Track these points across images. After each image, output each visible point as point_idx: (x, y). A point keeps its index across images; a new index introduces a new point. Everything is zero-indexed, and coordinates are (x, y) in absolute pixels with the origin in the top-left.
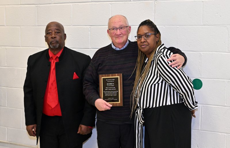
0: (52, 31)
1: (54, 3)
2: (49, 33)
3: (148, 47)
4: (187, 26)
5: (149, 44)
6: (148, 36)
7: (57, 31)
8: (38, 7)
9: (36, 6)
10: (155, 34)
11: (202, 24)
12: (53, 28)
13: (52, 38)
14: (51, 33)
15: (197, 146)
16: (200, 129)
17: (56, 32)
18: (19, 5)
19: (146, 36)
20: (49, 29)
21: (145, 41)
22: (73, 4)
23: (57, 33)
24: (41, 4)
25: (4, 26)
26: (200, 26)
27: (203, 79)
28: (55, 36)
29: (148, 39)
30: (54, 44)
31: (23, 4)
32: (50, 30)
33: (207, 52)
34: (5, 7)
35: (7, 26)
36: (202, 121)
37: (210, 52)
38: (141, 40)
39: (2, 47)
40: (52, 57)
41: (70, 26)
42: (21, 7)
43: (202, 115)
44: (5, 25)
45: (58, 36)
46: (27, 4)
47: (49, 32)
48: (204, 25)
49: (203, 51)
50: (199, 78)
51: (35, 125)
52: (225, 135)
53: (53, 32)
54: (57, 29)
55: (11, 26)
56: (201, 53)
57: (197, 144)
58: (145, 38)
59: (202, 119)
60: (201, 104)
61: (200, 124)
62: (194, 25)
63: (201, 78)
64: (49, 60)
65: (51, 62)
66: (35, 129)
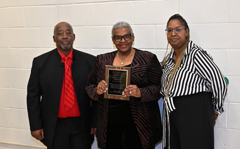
0: (63, 32)
1: (75, 3)
2: (60, 34)
3: (179, 41)
4: (212, 24)
5: (180, 38)
6: (179, 30)
7: (68, 32)
8: (58, 7)
9: (57, 7)
10: (185, 29)
11: (227, 22)
12: (64, 28)
13: (64, 38)
14: (62, 33)
15: (224, 145)
16: (227, 127)
17: (67, 33)
18: (39, 5)
19: (177, 30)
20: (61, 29)
21: (176, 35)
22: (95, 3)
23: (69, 33)
24: (61, 5)
25: (23, 27)
26: (225, 24)
27: (229, 77)
28: (67, 37)
29: (179, 33)
30: (66, 45)
31: (43, 4)
32: (61, 31)
33: (233, 50)
34: (24, 7)
35: (26, 27)
36: (229, 119)
37: (235, 49)
38: (172, 34)
39: (21, 48)
40: (64, 58)
41: (92, 26)
42: (40, 7)
43: (229, 113)
44: (25, 26)
45: (69, 36)
46: (47, 4)
47: (60, 32)
48: (229, 23)
49: (229, 49)
50: (225, 75)
53: (65, 33)
54: (68, 30)
55: (31, 27)
56: (227, 50)
57: (224, 143)
58: (176, 32)
59: (229, 117)
60: (227, 102)
61: (227, 122)
62: (219, 23)
63: (227, 76)
64: (61, 61)
65: (64, 63)
66: (43, 133)
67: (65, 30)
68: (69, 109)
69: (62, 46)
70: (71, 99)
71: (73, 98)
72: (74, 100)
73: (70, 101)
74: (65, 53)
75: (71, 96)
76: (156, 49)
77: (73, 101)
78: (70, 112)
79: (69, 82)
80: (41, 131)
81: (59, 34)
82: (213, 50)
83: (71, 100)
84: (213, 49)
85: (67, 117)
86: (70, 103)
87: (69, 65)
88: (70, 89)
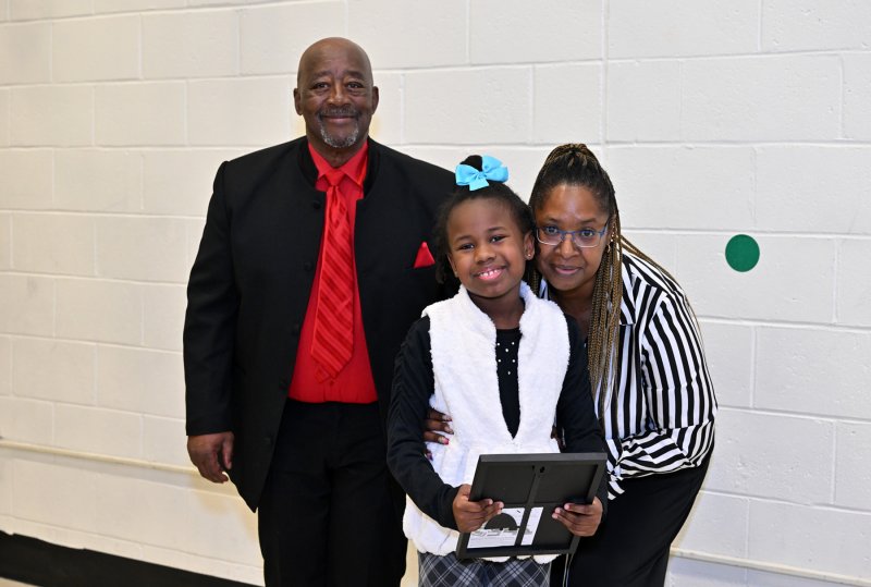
0: (332, 78)
2: (321, 85)
4: (710, 58)
7: (352, 80)
8: (241, 13)
9: (237, 11)
11: (759, 50)
13: (331, 104)
14: (328, 85)
17: (347, 85)
18: (182, 8)
20: (323, 69)
23: (353, 85)
24: (250, 4)
25: (137, 79)
26: (753, 56)
27: (763, 235)
31: (196, 4)
32: (324, 74)
33: (776, 144)
34: (141, 16)
35: (146, 80)
37: (783, 141)
39: (130, 149)
42: (188, 14)
43: (758, 356)
44: (141, 77)
46: (207, 3)
47: (321, 80)
48: (765, 53)
49: (763, 142)
50: (750, 231)
51: (229, 436)
52: (831, 423)
53: (338, 84)
54: (353, 74)
56: (756, 146)
60: (755, 320)
62: (733, 55)
63: (755, 232)
64: (314, 185)
65: (325, 194)
66: (228, 449)
67: (340, 73)
68: (331, 376)
69: (323, 132)
70: (340, 337)
71: (348, 335)
72: (351, 341)
73: (336, 344)
74: (332, 159)
75: (341, 326)
76: (536, 145)
77: (345, 346)
78: (332, 383)
79: (337, 269)
80: (223, 441)
81: (315, 87)
82: (712, 146)
83: (336, 341)
84: (712, 142)
85: (322, 400)
86: (333, 351)
87: (341, 205)
88: (338, 300)
